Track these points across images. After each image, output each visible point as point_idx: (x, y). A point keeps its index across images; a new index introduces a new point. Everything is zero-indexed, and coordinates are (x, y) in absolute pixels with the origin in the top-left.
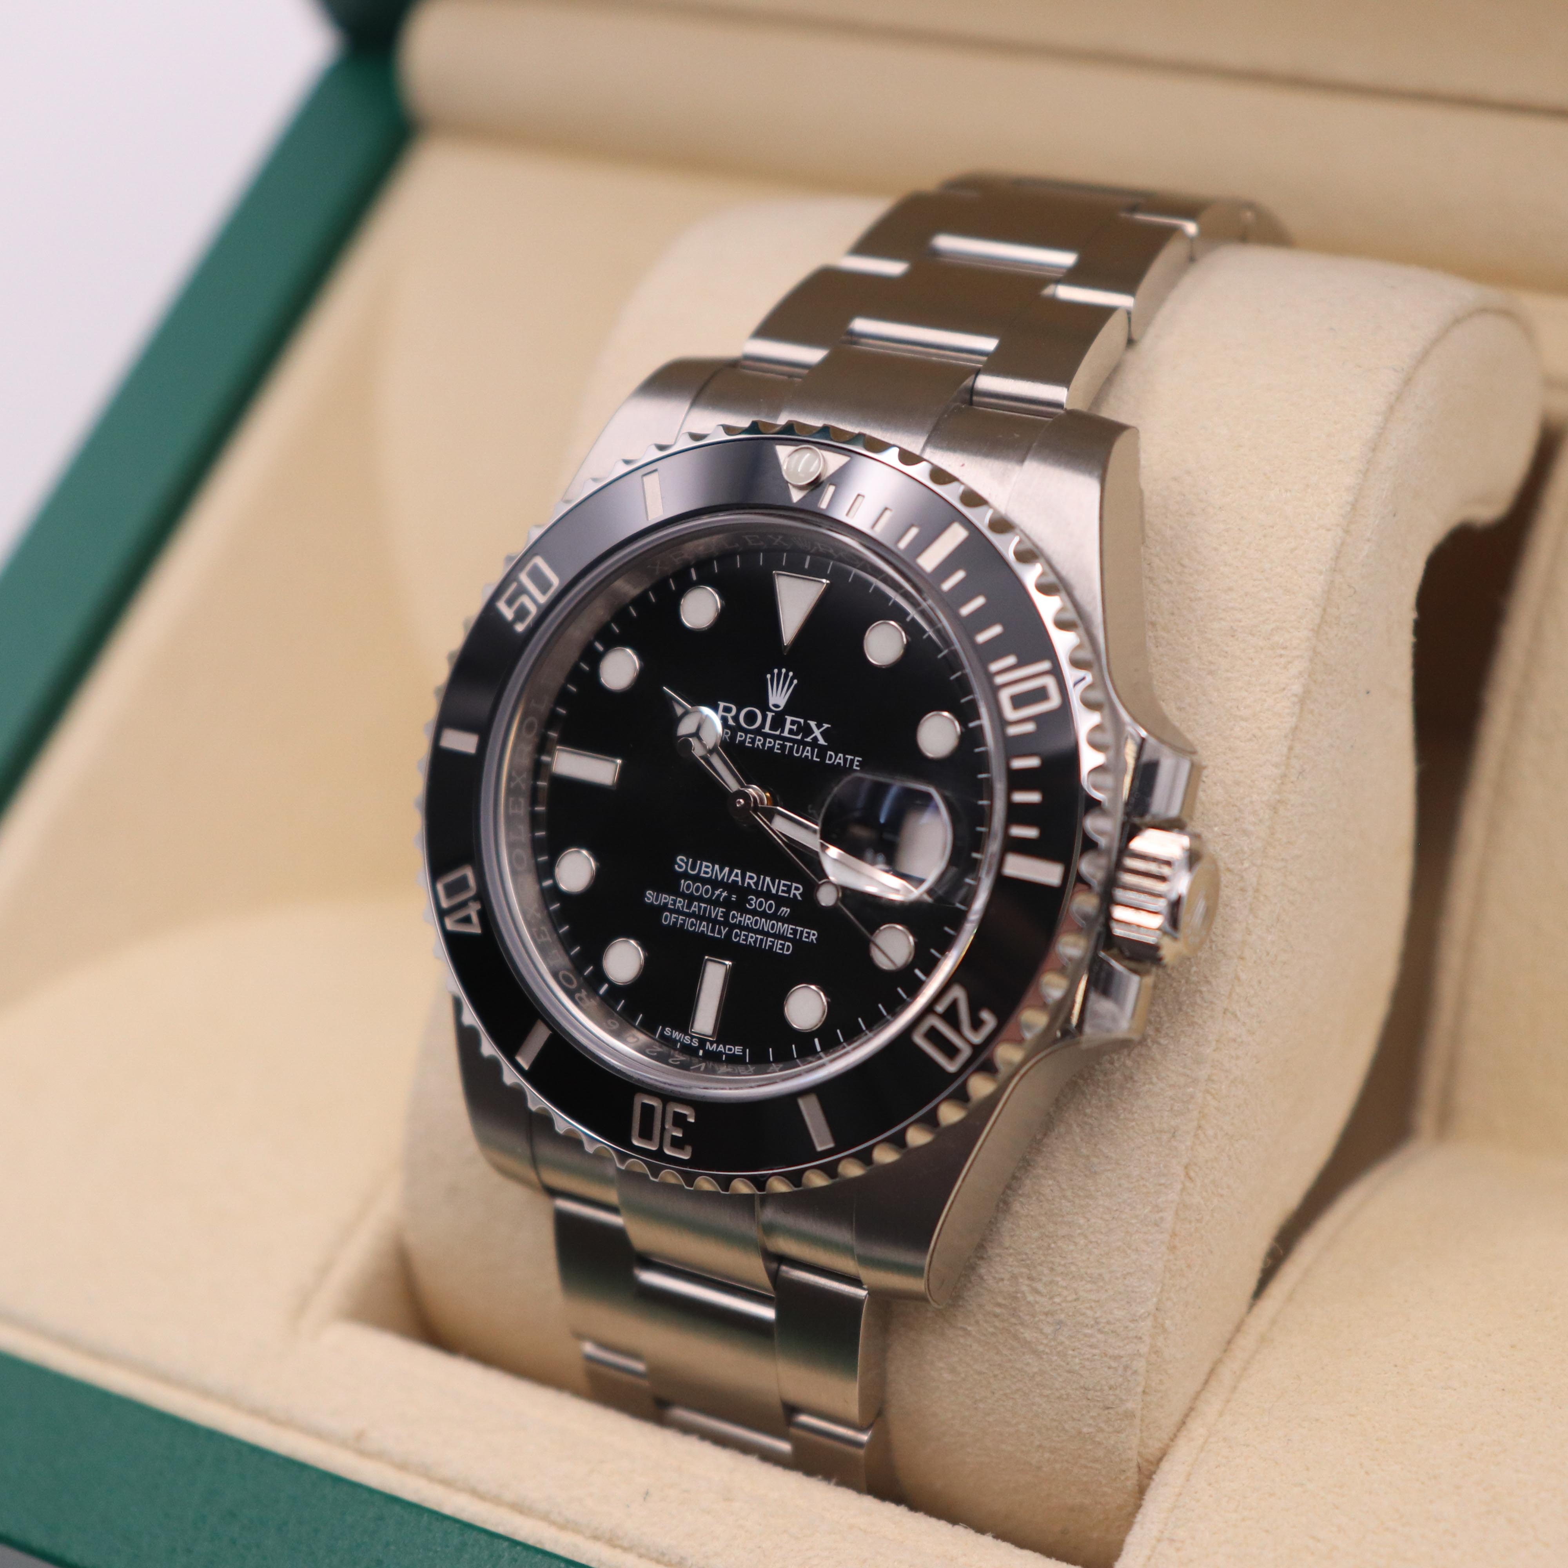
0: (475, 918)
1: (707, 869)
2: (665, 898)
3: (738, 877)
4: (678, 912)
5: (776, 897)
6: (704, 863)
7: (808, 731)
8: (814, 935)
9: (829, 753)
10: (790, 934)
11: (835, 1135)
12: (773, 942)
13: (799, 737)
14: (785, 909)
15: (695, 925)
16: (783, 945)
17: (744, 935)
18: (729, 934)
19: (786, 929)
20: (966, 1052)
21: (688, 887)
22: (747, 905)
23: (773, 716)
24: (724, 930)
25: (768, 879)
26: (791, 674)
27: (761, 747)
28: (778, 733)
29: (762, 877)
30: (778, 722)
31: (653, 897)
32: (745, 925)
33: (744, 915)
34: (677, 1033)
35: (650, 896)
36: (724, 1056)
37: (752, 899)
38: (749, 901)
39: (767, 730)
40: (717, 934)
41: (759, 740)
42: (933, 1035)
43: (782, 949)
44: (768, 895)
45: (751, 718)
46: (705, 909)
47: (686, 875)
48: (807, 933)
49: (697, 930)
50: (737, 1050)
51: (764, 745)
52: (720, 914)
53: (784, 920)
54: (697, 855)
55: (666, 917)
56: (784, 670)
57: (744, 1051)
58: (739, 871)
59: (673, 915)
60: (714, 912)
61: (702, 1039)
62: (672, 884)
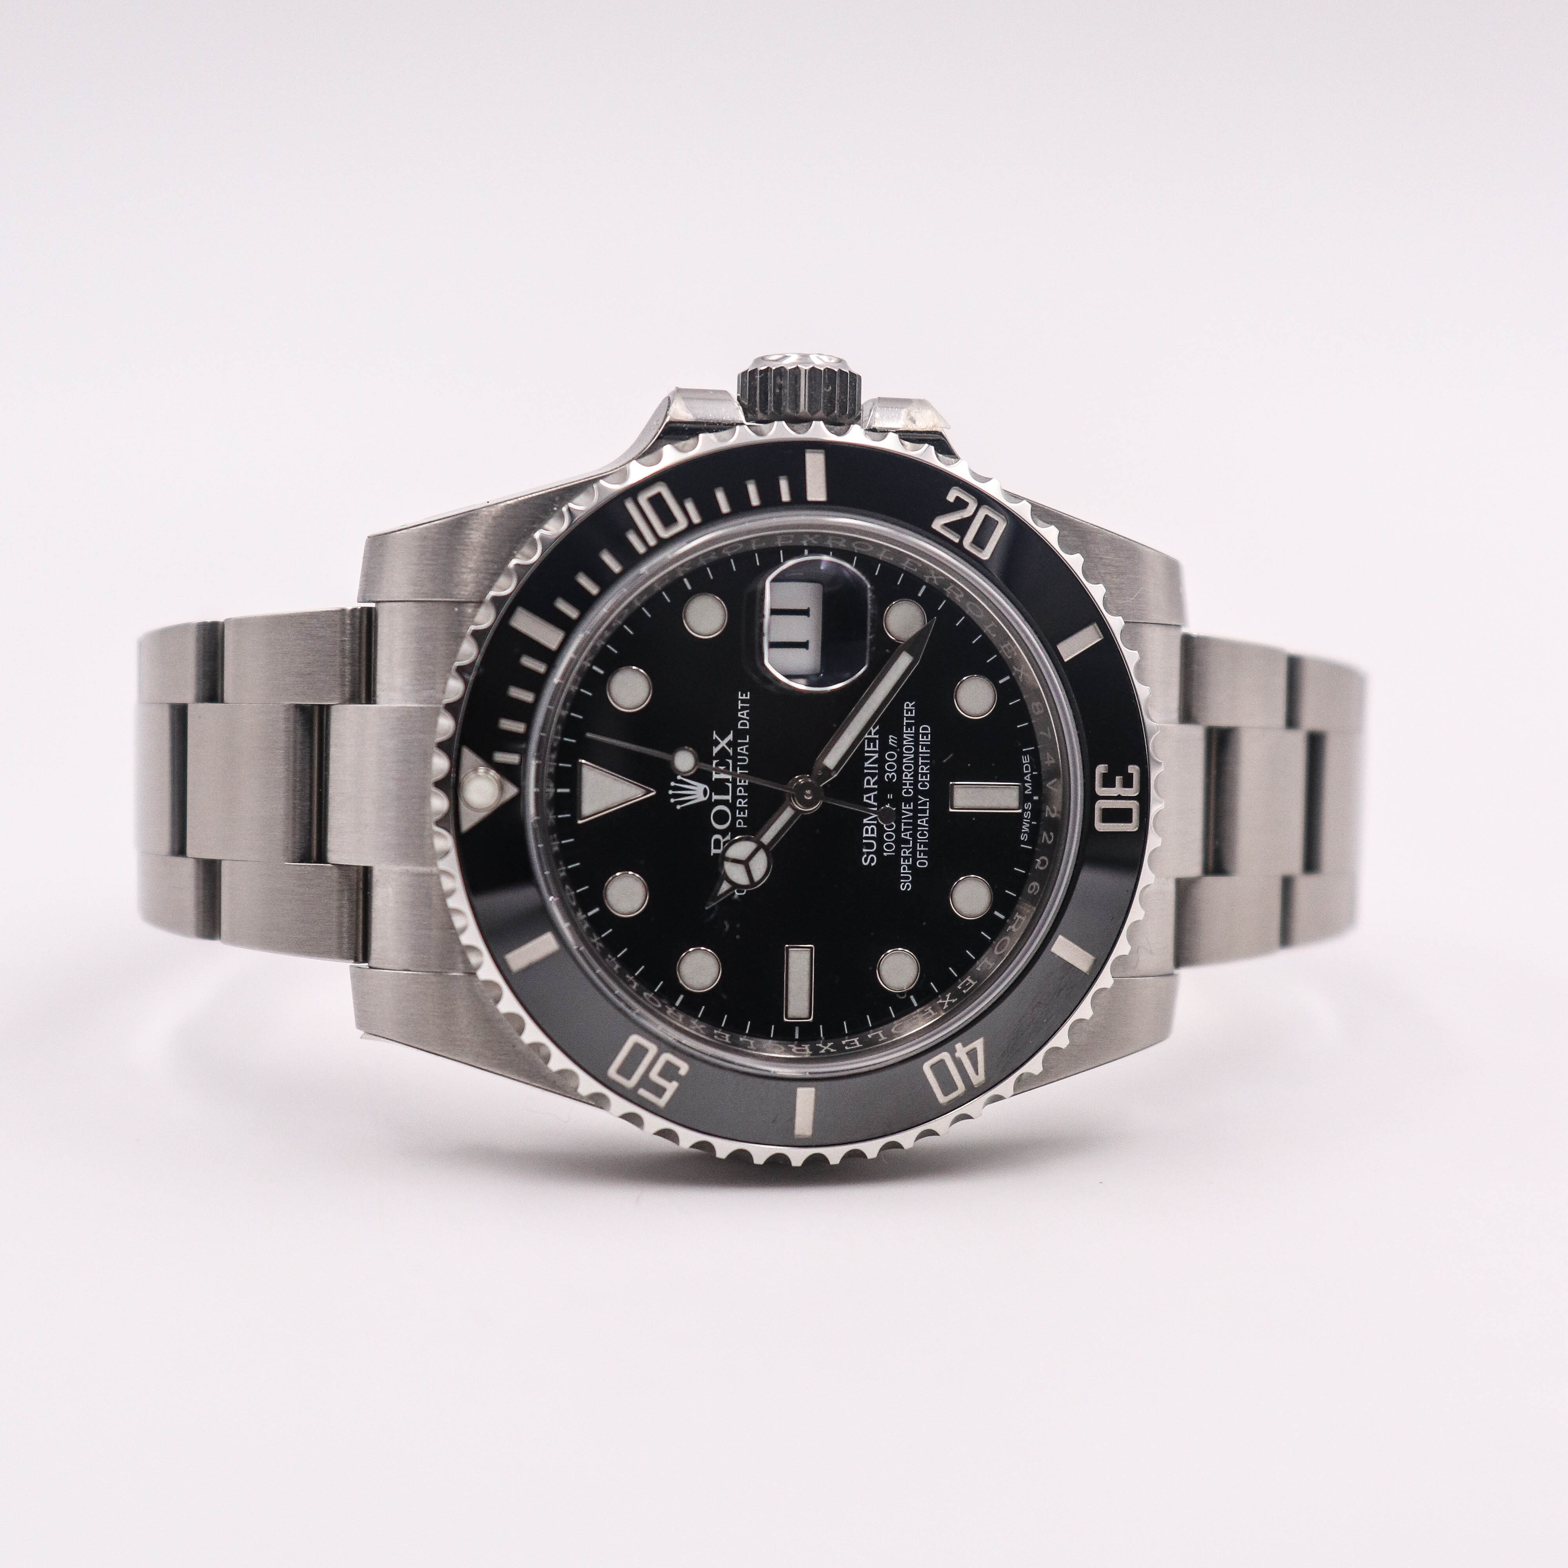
0: (971, 1048)
1: (869, 832)
2: (904, 869)
3: (870, 796)
4: (914, 853)
5: (881, 753)
6: (865, 835)
7: (723, 753)
8: (908, 705)
9: (739, 727)
10: (911, 730)
12: (923, 745)
13: (730, 761)
14: (890, 740)
15: (923, 831)
16: (923, 734)
17: (922, 777)
18: (924, 794)
19: (908, 734)
20: (986, 513)
21: (889, 847)
22: (894, 781)
23: (715, 794)
24: (921, 800)
25: (866, 765)
26: (673, 784)
27: (746, 800)
28: (730, 785)
29: (865, 771)
31: (906, 882)
32: (912, 778)
33: (904, 782)
34: (1023, 827)
35: (905, 886)
36: (1034, 773)
37: (888, 776)
38: (891, 780)
39: (729, 797)
40: (926, 806)
41: (740, 803)
43: (927, 734)
44: (881, 761)
45: (721, 817)
46: (906, 824)
47: (879, 852)
48: (907, 713)
49: (927, 829)
50: (1026, 760)
51: (743, 798)
52: (907, 808)
53: (900, 739)
54: (859, 845)
55: (921, 864)
56: (671, 792)
57: (1026, 753)
58: (865, 796)
59: (918, 857)
60: (907, 814)
61: (1024, 798)
62: (889, 865)
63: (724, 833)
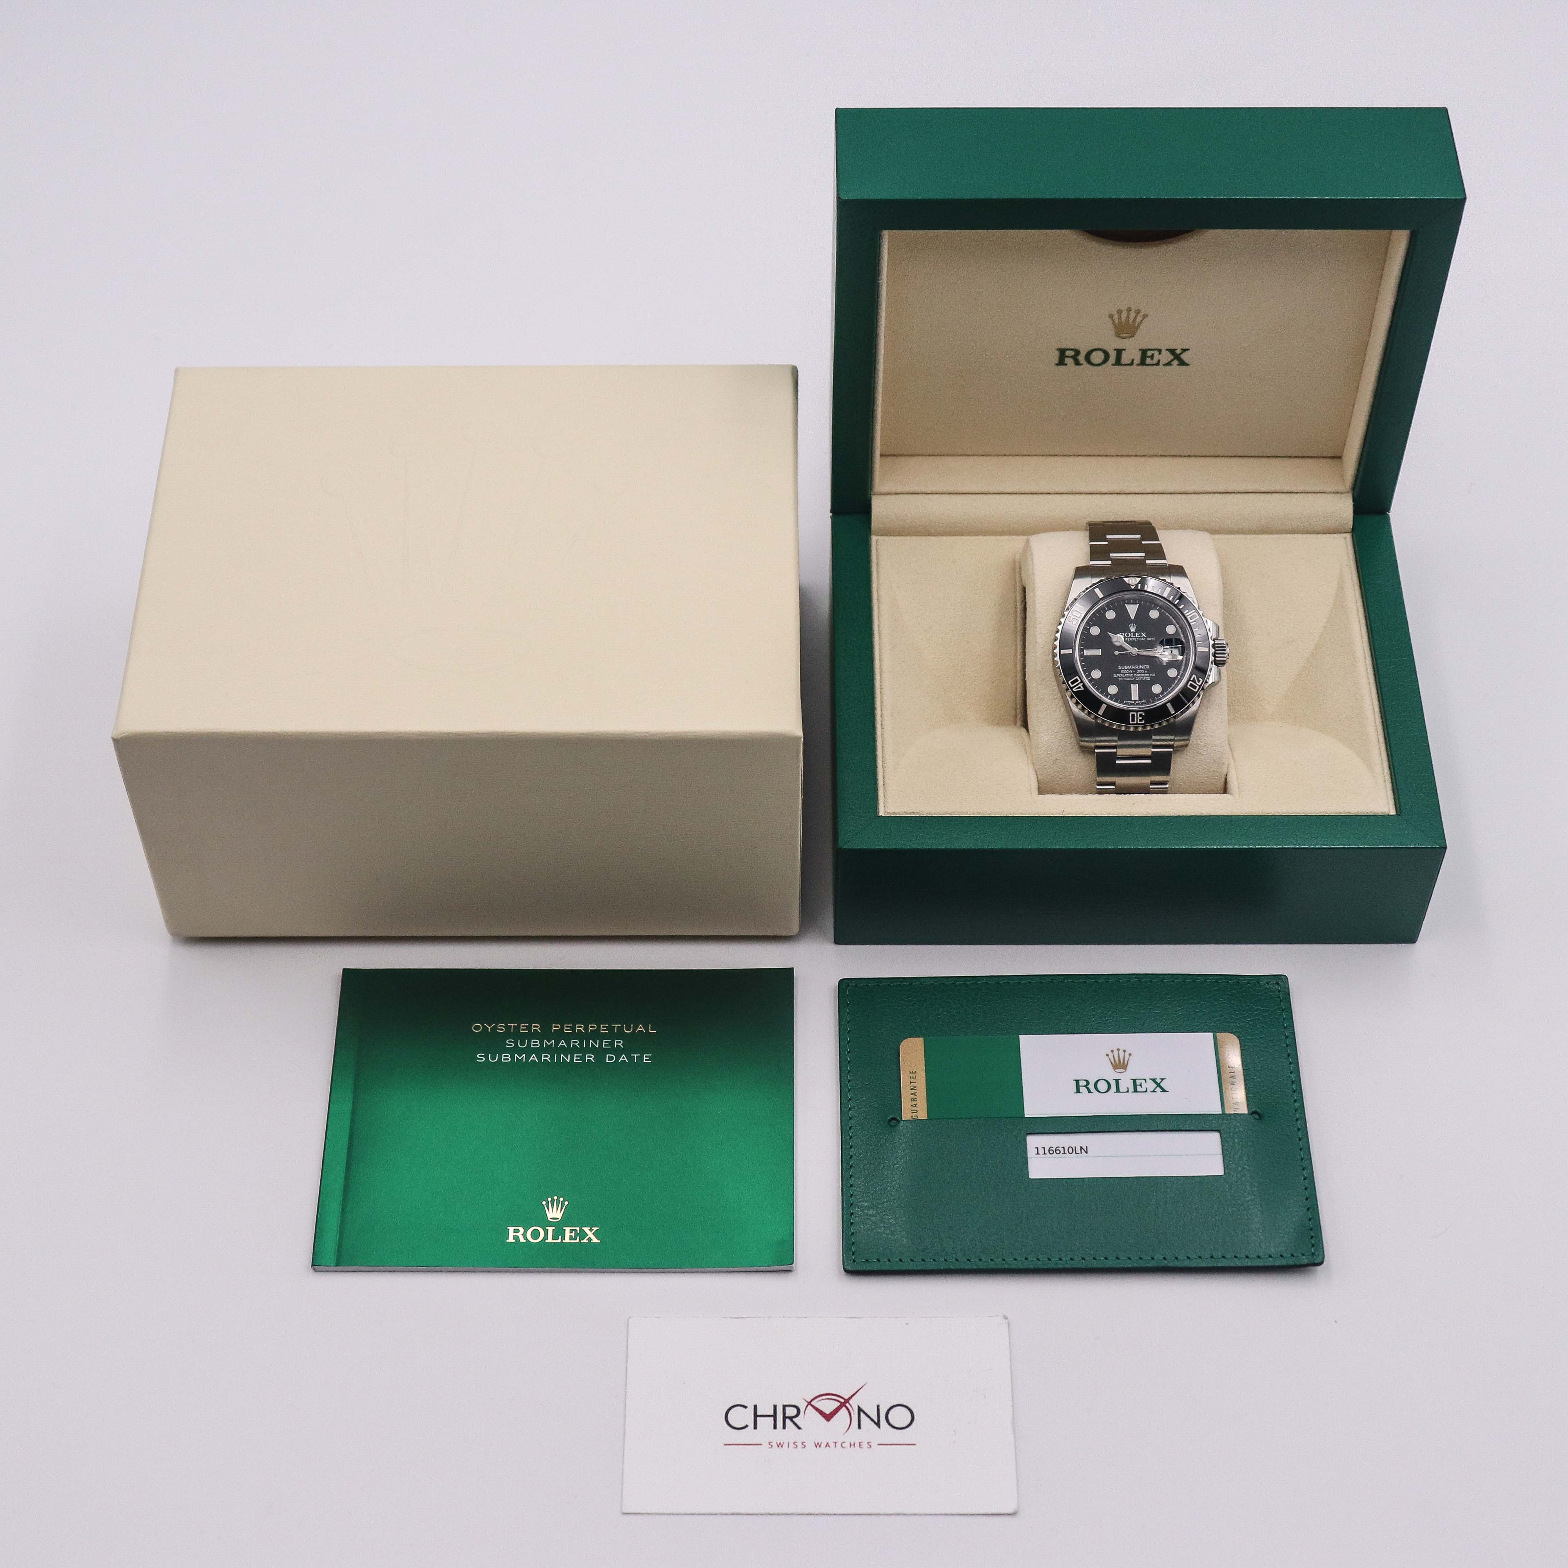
0: (1081, 687)
1: (1126, 667)
2: (1118, 675)
3: (1135, 667)
5: (1144, 669)
7: (1141, 635)
8: (1154, 675)
9: (1147, 638)
10: (1149, 676)
11: (1175, 710)
12: (1147, 678)
15: (1127, 679)
17: (1139, 678)
18: (1135, 679)
20: (1198, 687)
21: (1123, 672)
26: (1135, 624)
27: (1132, 640)
28: (1135, 636)
29: (1139, 666)
30: (1134, 634)
32: (1139, 676)
33: (1138, 674)
34: (1129, 701)
35: (1115, 675)
36: (1140, 703)
37: (1138, 671)
39: (1132, 636)
40: (1132, 679)
41: (1132, 638)
42: (1191, 685)
44: (1141, 669)
45: (1128, 635)
46: (1128, 675)
47: (1122, 669)
50: (1143, 701)
52: (1132, 675)
53: (1146, 673)
54: (1123, 665)
55: (1119, 679)
56: (1133, 624)
59: (1121, 678)
60: (1130, 675)
61: (1135, 701)
62: (1119, 672)
63: (1124, 636)
